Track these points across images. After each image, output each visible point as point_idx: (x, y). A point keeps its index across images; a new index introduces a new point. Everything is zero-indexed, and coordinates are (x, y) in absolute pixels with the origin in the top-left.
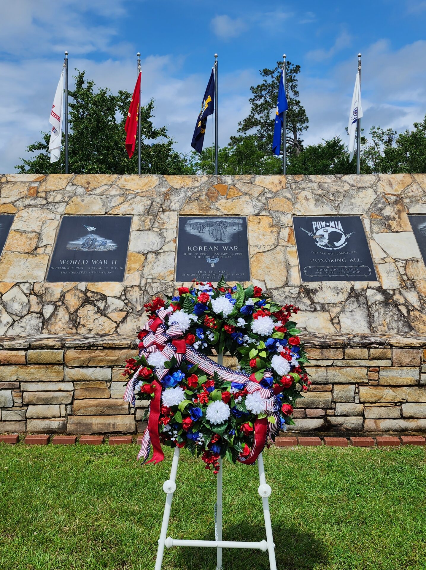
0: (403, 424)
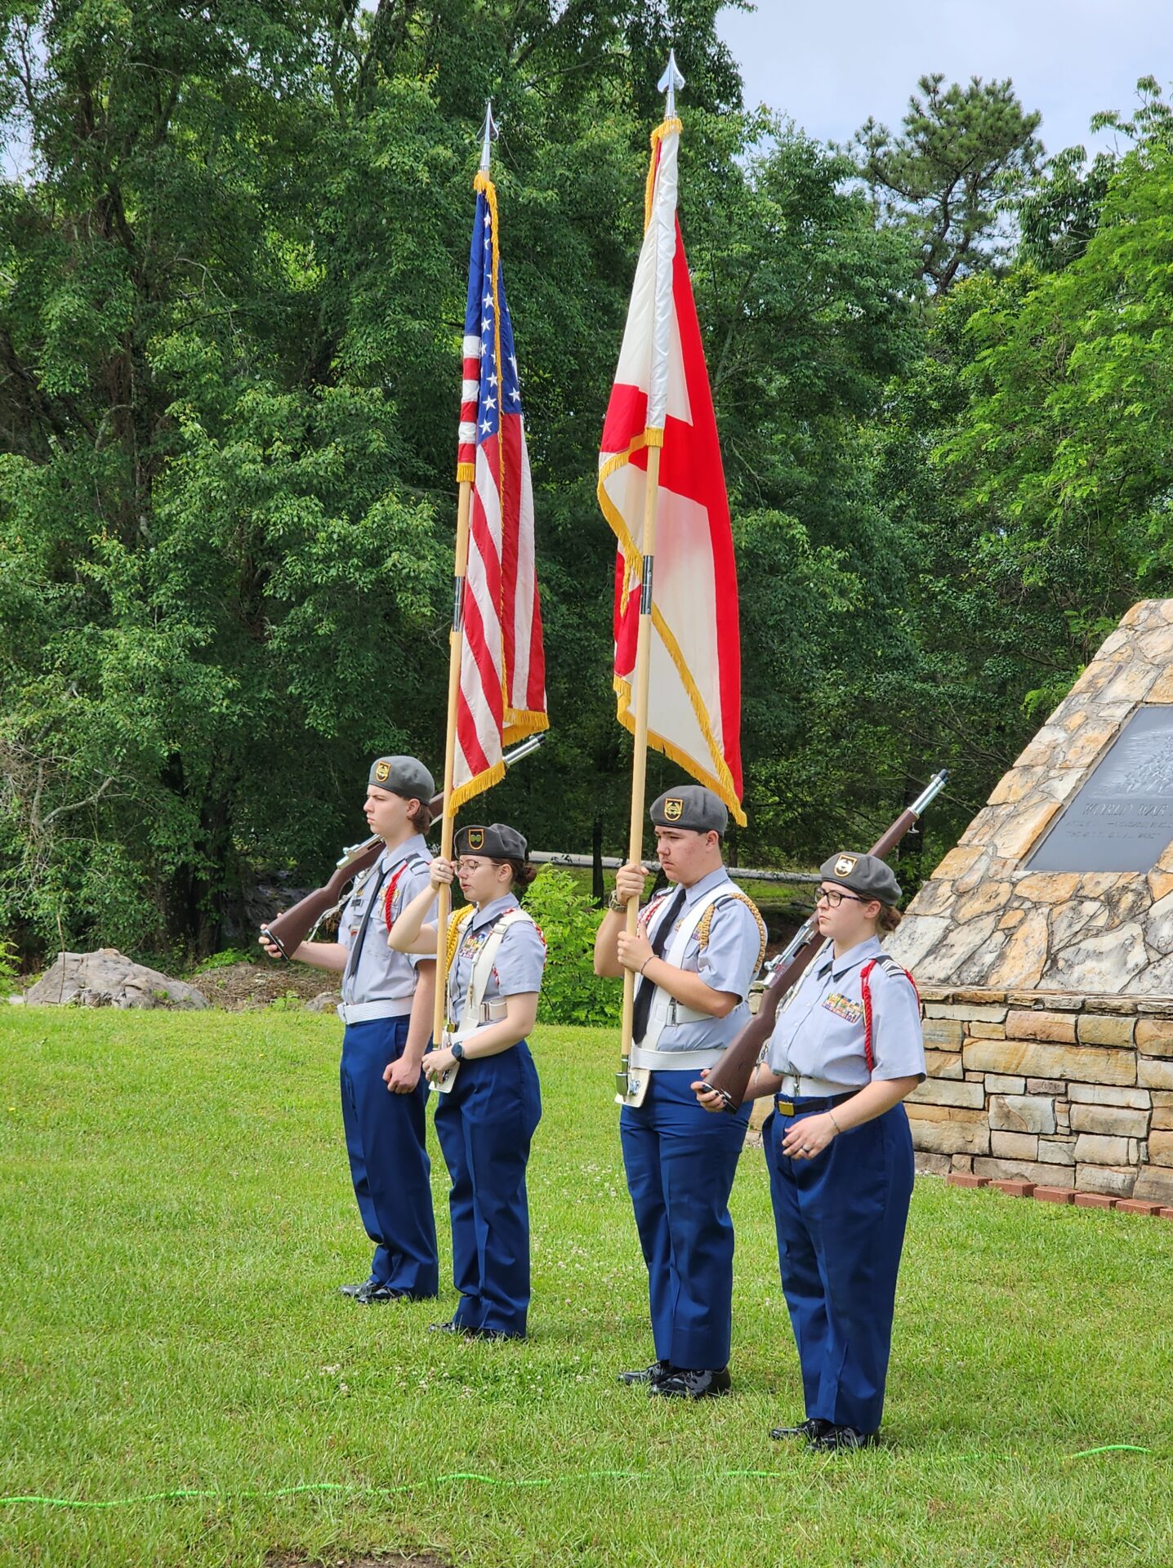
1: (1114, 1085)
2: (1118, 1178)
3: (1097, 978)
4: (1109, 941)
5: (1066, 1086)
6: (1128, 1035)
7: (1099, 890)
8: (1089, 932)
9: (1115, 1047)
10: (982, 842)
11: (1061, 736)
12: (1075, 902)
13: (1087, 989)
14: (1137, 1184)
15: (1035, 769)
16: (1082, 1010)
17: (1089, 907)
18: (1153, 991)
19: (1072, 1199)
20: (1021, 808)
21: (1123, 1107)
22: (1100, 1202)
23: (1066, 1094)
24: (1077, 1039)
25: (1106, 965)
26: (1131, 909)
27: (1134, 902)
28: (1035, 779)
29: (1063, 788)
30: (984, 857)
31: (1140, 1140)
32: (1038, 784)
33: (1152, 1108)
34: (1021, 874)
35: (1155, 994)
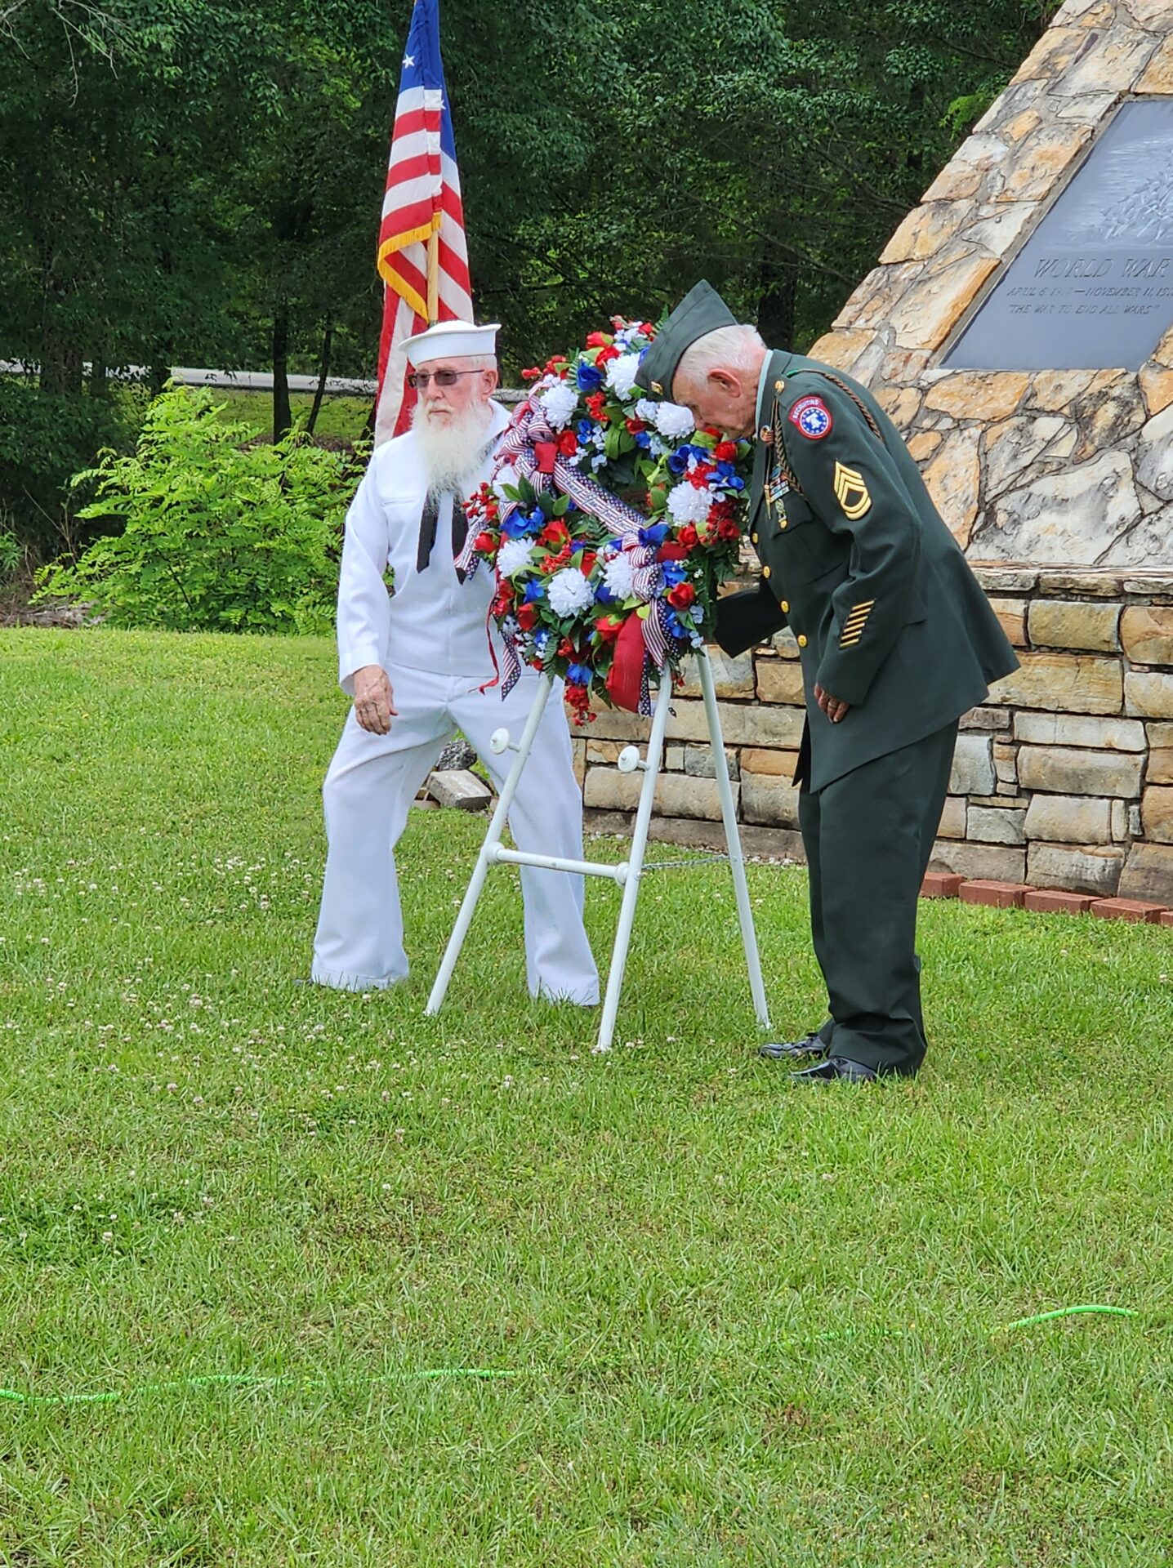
1: (1087, 714)
2: (1094, 865)
3: (1059, 541)
4: (1077, 481)
5: (1011, 716)
6: (1108, 630)
7: (1062, 399)
8: (1044, 466)
9: (1088, 652)
10: (871, 324)
11: (997, 150)
12: (1023, 419)
13: (1044, 558)
14: (1124, 873)
15: (956, 205)
16: (1036, 594)
17: (1046, 427)
18: (1149, 561)
19: (1020, 900)
20: (934, 268)
21: (1101, 749)
22: (1065, 903)
23: (1010, 729)
24: (1027, 640)
25: (1074, 519)
26: (1113, 428)
27: (1118, 417)
28: (956, 220)
29: (1001, 234)
30: (874, 348)
31: (1129, 802)
32: (961, 229)
33: (1148, 749)
34: (935, 373)
35: (1152, 566)
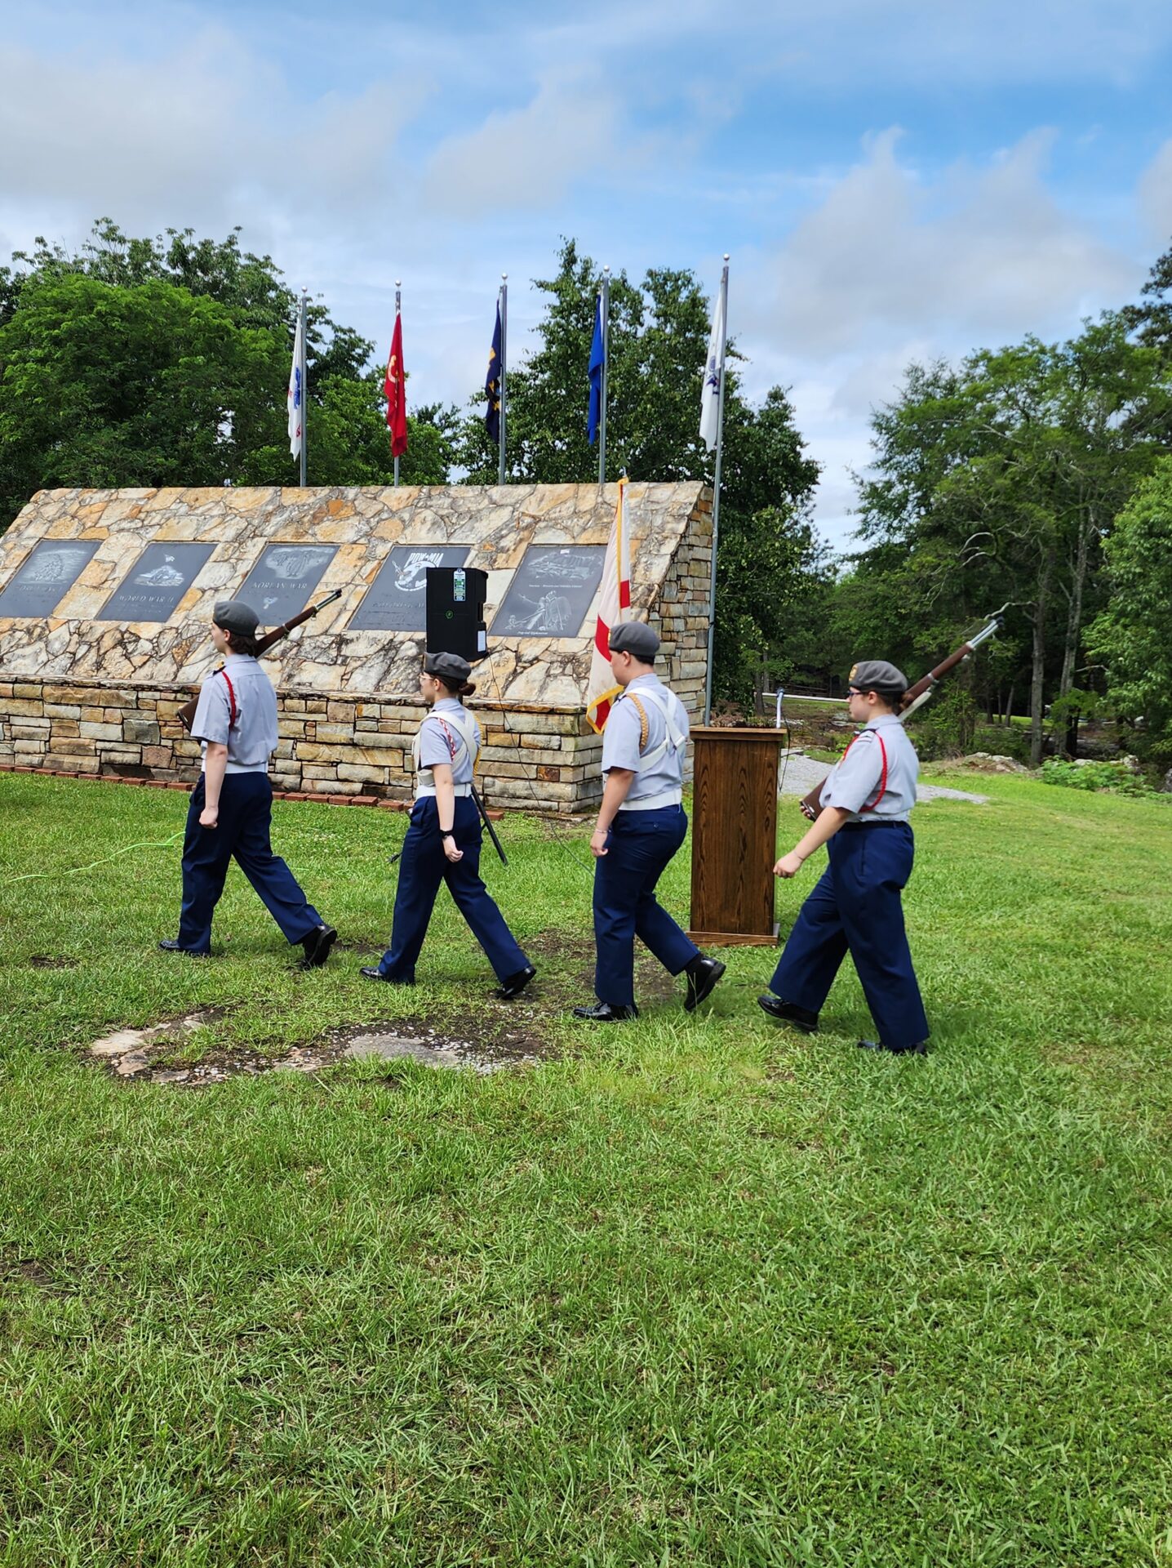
0: (337, 786)
1: (32, 717)
2: (36, 759)
3: (23, 667)
4: (28, 650)
5: (9, 717)
6: (39, 693)
7: (23, 626)
8: (18, 646)
9: (33, 699)
12: (12, 632)
13: (18, 672)
14: (44, 762)
16: (16, 681)
17: (18, 634)
18: (51, 673)
19: (13, 769)
21: (37, 727)
22: (26, 770)
23: (9, 721)
24: (14, 695)
25: (28, 661)
26: (40, 635)
27: (40, 632)
31: (46, 741)
33: (51, 727)
